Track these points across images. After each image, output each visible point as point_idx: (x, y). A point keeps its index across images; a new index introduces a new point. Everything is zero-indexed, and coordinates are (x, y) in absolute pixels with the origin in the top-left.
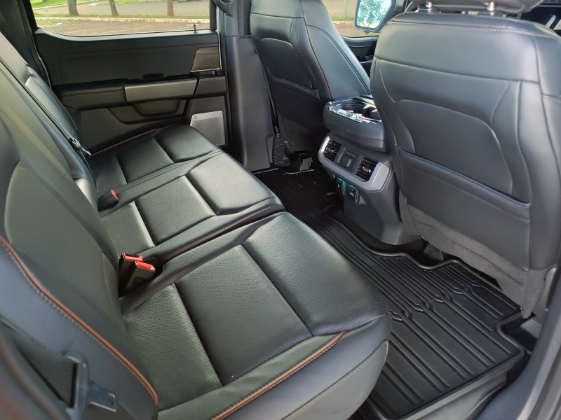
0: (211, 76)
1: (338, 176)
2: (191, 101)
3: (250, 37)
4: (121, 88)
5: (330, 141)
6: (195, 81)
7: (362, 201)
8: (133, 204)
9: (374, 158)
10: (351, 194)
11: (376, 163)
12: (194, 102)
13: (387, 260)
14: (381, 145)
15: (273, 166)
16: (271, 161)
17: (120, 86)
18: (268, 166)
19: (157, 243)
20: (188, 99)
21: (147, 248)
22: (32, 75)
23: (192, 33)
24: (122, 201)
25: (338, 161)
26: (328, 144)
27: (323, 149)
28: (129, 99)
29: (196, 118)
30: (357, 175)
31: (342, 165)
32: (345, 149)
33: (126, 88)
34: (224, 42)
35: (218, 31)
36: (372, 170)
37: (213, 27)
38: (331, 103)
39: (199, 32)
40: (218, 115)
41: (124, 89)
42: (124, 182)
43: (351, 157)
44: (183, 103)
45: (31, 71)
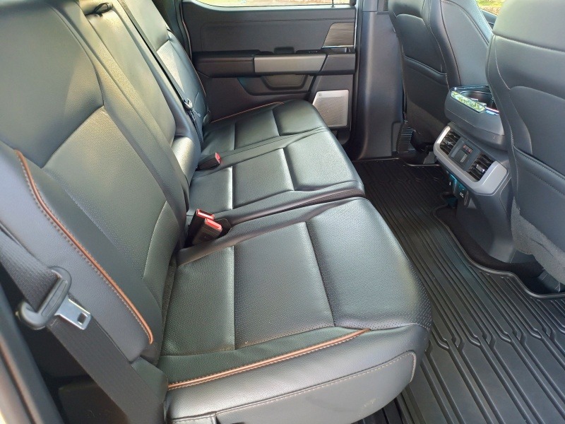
0: (343, 53)
1: (451, 173)
2: (318, 77)
3: (386, 14)
4: (251, 59)
5: (450, 132)
6: (323, 57)
7: (471, 204)
8: (230, 169)
9: (490, 154)
10: (461, 194)
11: (493, 162)
12: (320, 78)
13: (489, 277)
14: (499, 141)
15: (394, 154)
16: (395, 150)
17: (251, 56)
18: (390, 155)
19: (235, 207)
20: (315, 75)
21: (225, 210)
22: (170, 39)
23: (330, 7)
24: (222, 165)
25: (453, 155)
26: (447, 135)
27: (439, 141)
28: (257, 70)
29: (320, 96)
30: (470, 173)
31: (456, 160)
32: (463, 142)
33: (256, 59)
34: (360, 18)
35: (357, 6)
36: (486, 169)
37: (353, 2)
38: (456, 89)
39: (336, 7)
40: (343, 94)
41: (253, 60)
42: (232, 148)
43: (467, 152)
44: (310, 78)
45: (171, 35)
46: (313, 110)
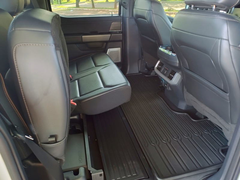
0: (117, 33)
1: (161, 78)
3: (133, 18)
5: (160, 62)
6: (110, 35)
7: (170, 89)
8: (77, 81)
9: (175, 70)
10: (166, 86)
11: (176, 73)
12: (109, 44)
13: (178, 115)
14: (177, 65)
15: (140, 72)
17: (80, 36)
20: (107, 42)
21: (76, 97)
23: (111, 16)
24: (73, 79)
25: (162, 71)
26: (159, 64)
27: (156, 66)
28: (84, 41)
29: (109, 50)
30: (168, 77)
31: (163, 73)
32: (165, 66)
34: (123, 20)
36: (174, 75)
37: (120, 14)
38: (161, 46)
39: (113, 15)
40: (118, 49)
41: (82, 37)
42: (76, 72)
43: (166, 70)
44: (105, 44)
46: (108, 56)
